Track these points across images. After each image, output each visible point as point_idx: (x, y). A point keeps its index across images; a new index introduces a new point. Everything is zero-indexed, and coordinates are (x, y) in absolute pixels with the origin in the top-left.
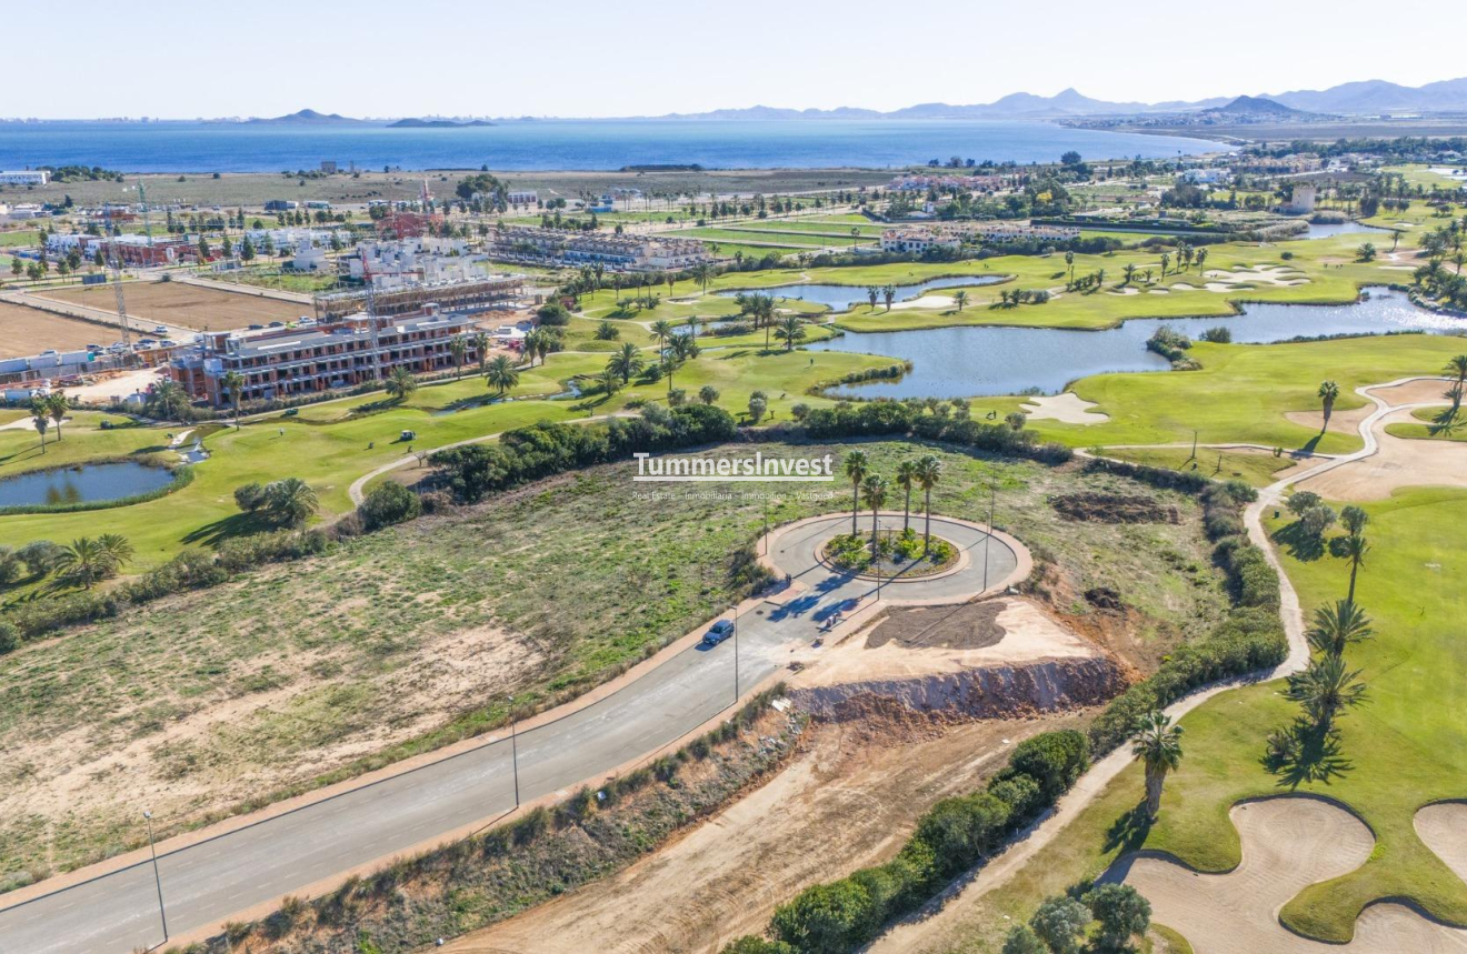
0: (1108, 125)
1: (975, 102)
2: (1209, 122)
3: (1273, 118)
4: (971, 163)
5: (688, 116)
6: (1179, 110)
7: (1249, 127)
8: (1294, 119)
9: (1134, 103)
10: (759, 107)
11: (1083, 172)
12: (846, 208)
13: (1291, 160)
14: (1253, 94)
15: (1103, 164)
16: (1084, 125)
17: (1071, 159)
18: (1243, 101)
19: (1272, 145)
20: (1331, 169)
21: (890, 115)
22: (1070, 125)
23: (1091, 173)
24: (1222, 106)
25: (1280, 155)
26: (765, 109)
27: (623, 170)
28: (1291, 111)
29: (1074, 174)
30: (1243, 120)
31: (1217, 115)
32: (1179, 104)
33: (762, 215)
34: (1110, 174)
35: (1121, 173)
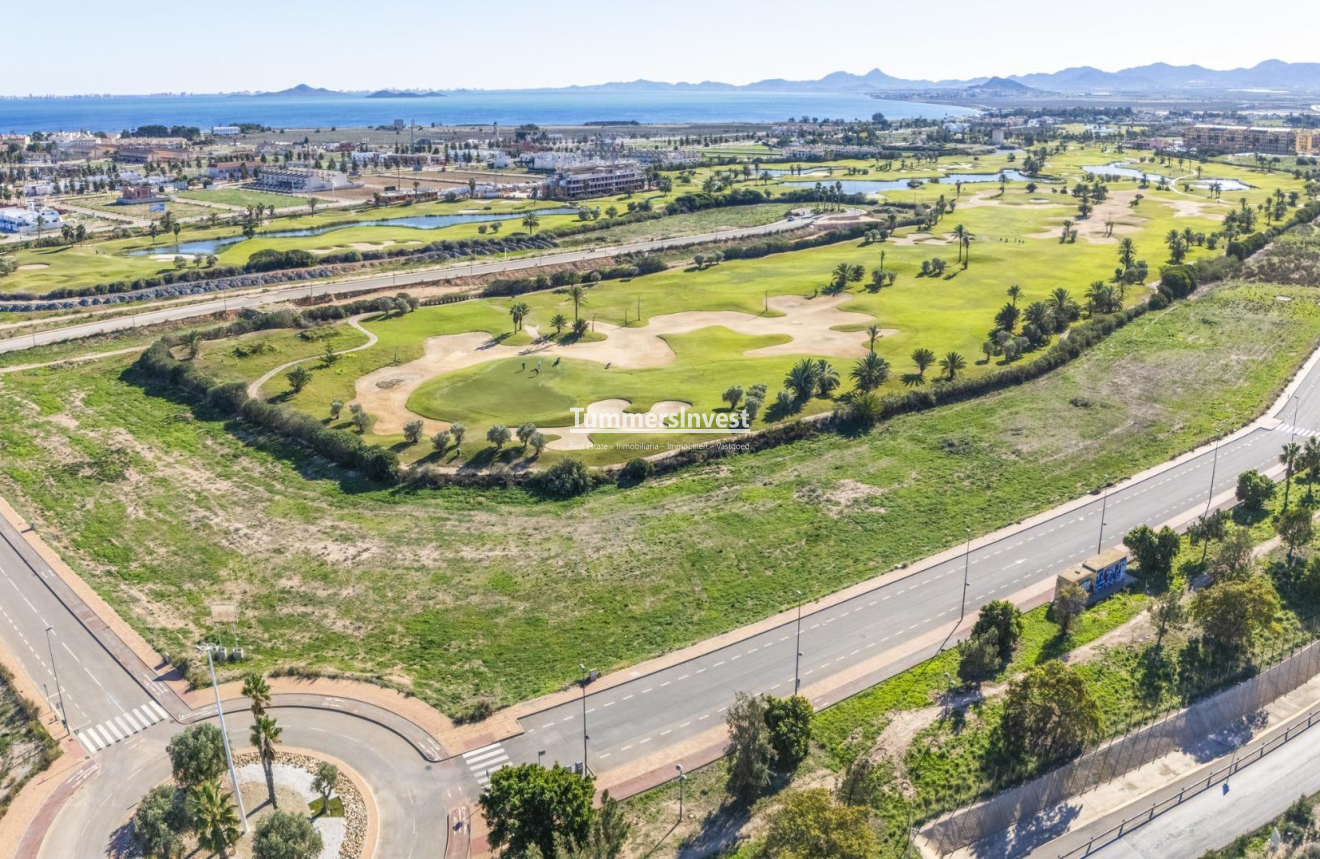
0: (903, 97)
1: (806, 78)
2: (973, 96)
3: (1016, 93)
4: (815, 120)
5: (585, 88)
6: (955, 87)
7: (997, 99)
8: (1029, 94)
9: (924, 81)
10: (641, 80)
11: (885, 125)
12: (752, 143)
13: (1010, 120)
14: (1003, 75)
15: (897, 122)
16: (887, 97)
17: (878, 118)
18: (995, 81)
19: (1004, 112)
20: (1030, 125)
21: (743, 88)
22: (878, 97)
23: (890, 126)
24: (981, 84)
25: (1006, 116)
26: (646, 82)
27: (587, 124)
28: (1027, 88)
29: (880, 126)
30: (996, 94)
31: (978, 90)
32: (955, 82)
33: (707, 145)
34: (901, 127)
35: (908, 126)
